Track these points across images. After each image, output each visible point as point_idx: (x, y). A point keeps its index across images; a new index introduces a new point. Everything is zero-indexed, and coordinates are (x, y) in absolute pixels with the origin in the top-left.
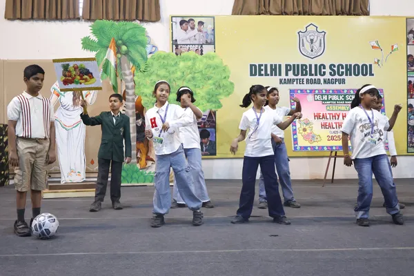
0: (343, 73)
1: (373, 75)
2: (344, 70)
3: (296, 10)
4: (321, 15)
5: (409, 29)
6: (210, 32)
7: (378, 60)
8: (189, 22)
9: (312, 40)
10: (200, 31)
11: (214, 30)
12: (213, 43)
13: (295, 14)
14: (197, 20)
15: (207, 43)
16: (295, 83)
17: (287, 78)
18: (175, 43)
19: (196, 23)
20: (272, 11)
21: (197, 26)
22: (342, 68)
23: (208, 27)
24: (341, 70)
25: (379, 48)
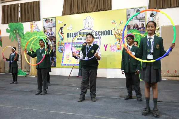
0: (100, 34)
1: (112, 34)
2: (101, 33)
3: (83, 11)
4: (92, 12)
5: (128, 14)
6: (54, 22)
7: (114, 28)
8: (48, 20)
9: (88, 22)
10: (51, 23)
11: (55, 22)
12: (55, 27)
13: (82, 13)
14: (50, 19)
15: (53, 27)
16: (82, 39)
17: (79, 37)
18: (44, 28)
19: (50, 20)
20: (74, 13)
21: (50, 21)
22: (100, 32)
23: (54, 21)
24: (99, 33)
25: (115, 23)
